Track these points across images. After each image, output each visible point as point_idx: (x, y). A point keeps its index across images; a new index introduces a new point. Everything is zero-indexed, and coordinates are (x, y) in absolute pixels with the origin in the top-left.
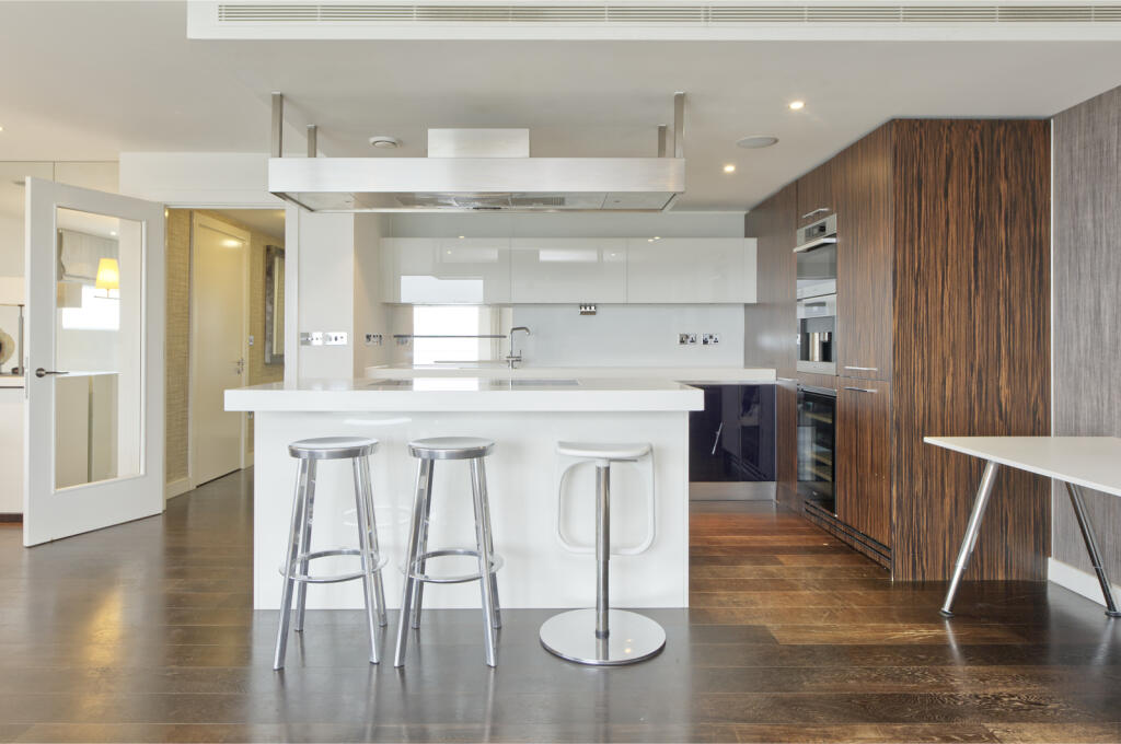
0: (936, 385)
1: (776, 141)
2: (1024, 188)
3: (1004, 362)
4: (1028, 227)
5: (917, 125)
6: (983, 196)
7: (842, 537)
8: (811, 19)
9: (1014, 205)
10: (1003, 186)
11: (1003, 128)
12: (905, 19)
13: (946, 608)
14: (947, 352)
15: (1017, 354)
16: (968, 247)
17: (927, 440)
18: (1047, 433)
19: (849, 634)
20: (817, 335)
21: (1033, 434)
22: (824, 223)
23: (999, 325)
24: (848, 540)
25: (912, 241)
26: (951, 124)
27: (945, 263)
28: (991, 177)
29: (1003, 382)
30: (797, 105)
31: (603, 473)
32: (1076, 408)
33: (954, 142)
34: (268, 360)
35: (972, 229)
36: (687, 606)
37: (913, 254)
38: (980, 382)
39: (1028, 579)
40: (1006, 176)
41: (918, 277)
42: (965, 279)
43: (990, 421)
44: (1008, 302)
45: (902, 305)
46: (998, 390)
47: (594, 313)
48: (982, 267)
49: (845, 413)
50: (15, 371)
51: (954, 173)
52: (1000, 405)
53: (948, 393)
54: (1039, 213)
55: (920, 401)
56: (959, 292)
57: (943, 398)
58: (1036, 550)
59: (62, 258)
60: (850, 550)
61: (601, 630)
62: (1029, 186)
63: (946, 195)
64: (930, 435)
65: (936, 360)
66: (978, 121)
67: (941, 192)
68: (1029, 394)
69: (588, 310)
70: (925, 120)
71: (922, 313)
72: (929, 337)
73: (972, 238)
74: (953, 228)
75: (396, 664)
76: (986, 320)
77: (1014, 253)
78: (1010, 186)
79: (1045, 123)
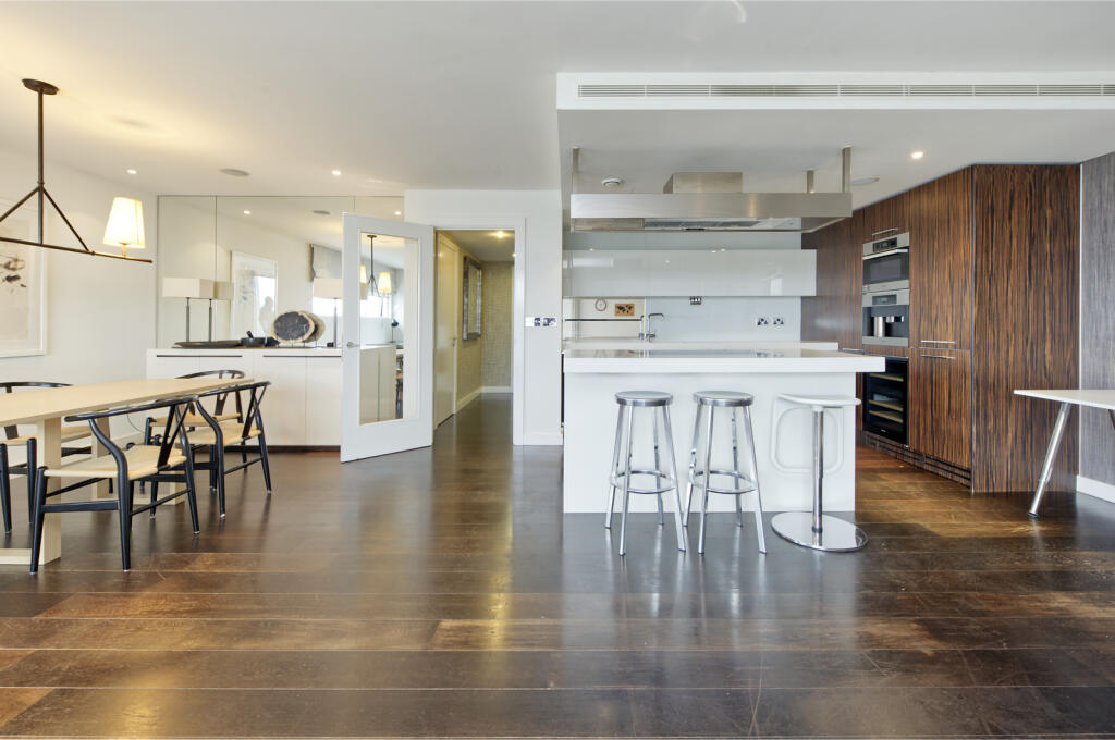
0: (1003, 353)
1: (877, 180)
2: (1062, 215)
3: (1048, 337)
4: (1065, 243)
5: (991, 169)
6: (1035, 219)
7: (911, 461)
8: (977, 94)
9: (1056, 226)
10: (1049, 212)
11: (1048, 171)
12: (1041, 94)
13: (1034, 510)
14: (1010, 329)
15: (1057, 332)
16: (1025, 256)
17: (1017, 392)
18: (1077, 387)
19: (979, 530)
20: (881, 319)
21: (1067, 388)
22: (896, 239)
23: (1045, 312)
24: (917, 463)
25: (987, 252)
26: (1014, 168)
27: (1009, 266)
28: (1041, 206)
29: (1047, 352)
30: (917, 155)
31: (819, 416)
32: (1104, 370)
33: (1016, 180)
34: (465, 337)
35: (1027, 243)
36: (853, 509)
37: (987, 260)
38: (1032, 351)
39: (1063, 490)
40: (1051, 205)
41: (991, 277)
42: (1022, 277)
43: (1039, 379)
44: (1051, 293)
45: (980, 296)
46: (1044, 356)
47: (700, 303)
48: (1034, 269)
49: (918, 373)
50: (330, 345)
51: (1016, 203)
52: (1045, 367)
53: (1011, 359)
54: (1071, 231)
55: (992, 365)
56: (1019, 289)
57: (1007, 362)
58: (1069, 470)
59: (314, 266)
60: (920, 470)
61: (817, 527)
62: (1065, 211)
63: (1010, 218)
64: (1018, 389)
65: (1003, 336)
66: (1032, 166)
67: (1007, 216)
68: (1064, 361)
69: (696, 301)
70: (997, 166)
71: (994, 304)
72: (998, 320)
73: (1027, 250)
74: (1014, 241)
75: (700, 551)
76: (1037, 307)
77: (1056, 259)
78: (1053, 213)
79: (1076, 168)
